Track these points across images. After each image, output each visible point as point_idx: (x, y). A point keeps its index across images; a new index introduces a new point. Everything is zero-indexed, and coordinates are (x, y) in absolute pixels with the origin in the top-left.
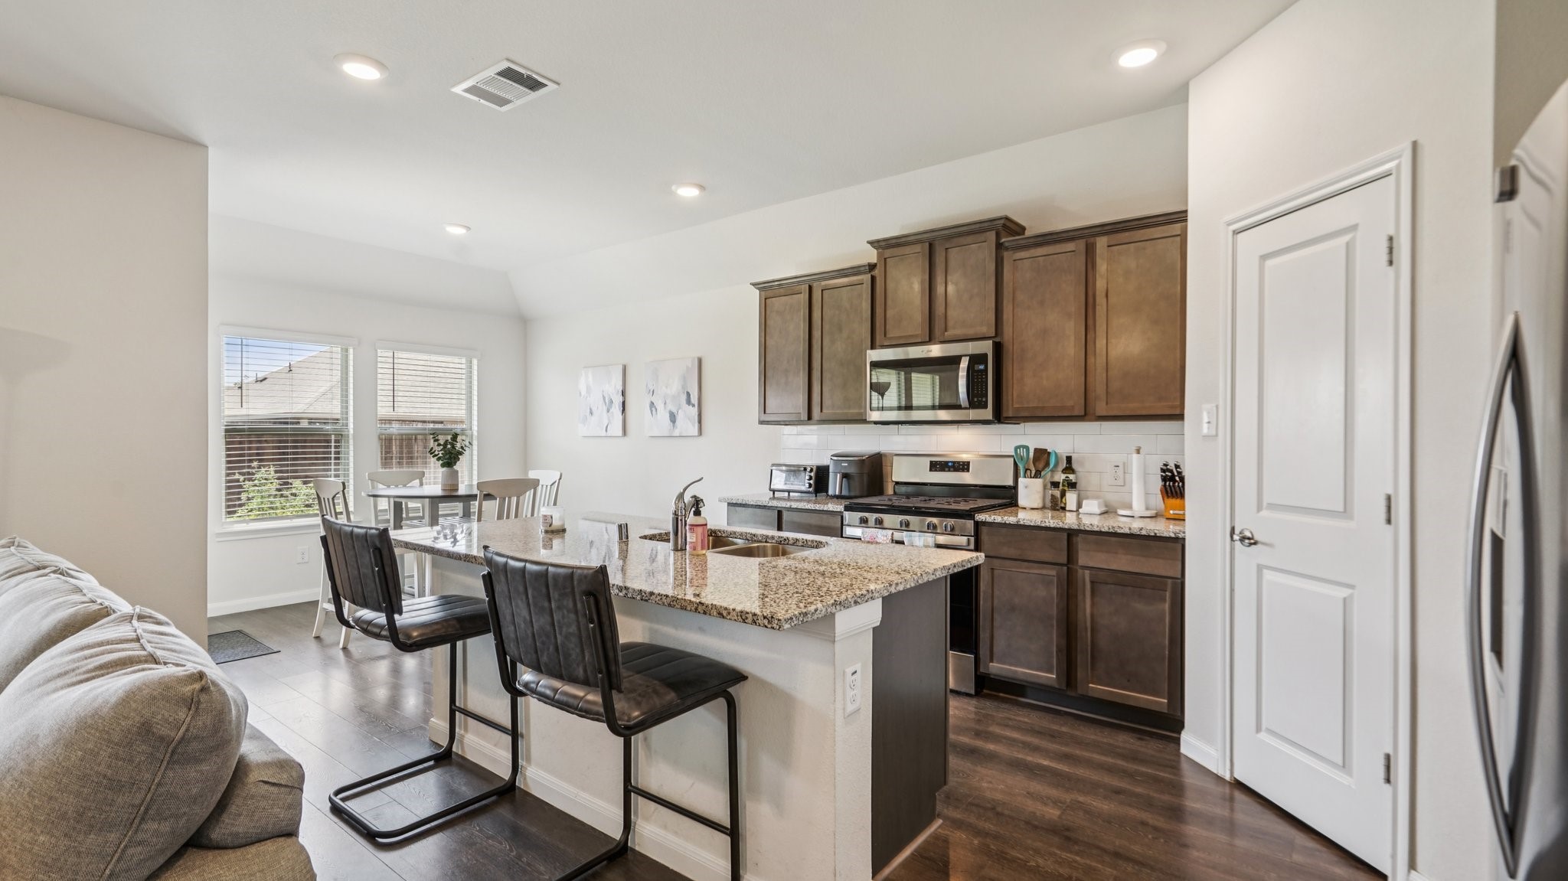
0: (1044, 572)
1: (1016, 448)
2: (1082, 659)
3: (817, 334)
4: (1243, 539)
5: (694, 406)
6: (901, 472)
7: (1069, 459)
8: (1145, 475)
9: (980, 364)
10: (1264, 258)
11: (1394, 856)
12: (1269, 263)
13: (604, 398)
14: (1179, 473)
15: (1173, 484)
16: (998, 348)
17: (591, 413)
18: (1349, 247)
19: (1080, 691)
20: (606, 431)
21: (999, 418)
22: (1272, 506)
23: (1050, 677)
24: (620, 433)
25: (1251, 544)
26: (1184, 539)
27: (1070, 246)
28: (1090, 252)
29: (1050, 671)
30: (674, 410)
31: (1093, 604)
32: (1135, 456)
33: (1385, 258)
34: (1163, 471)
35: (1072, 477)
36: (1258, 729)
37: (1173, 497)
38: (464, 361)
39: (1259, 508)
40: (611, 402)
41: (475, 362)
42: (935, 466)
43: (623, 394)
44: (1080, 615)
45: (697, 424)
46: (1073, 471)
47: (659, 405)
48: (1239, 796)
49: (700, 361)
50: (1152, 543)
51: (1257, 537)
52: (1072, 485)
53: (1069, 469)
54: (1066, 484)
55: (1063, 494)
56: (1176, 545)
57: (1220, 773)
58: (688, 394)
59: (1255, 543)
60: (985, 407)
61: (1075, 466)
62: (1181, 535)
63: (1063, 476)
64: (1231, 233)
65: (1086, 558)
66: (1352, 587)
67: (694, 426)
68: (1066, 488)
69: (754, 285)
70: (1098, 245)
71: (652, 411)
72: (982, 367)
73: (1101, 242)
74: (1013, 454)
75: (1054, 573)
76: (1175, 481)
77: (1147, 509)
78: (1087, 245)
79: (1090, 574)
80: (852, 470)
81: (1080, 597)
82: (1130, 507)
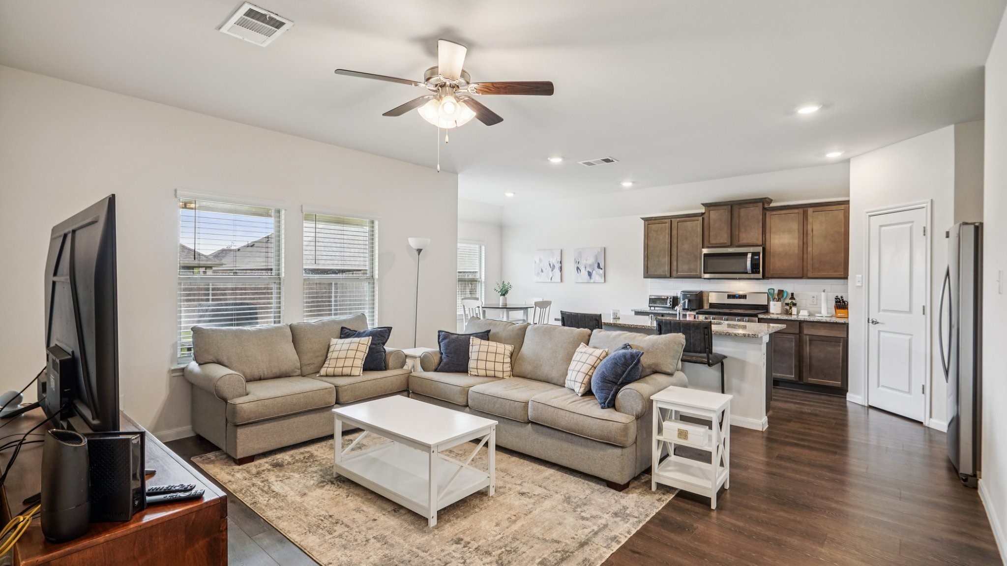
0: (789, 337)
1: (769, 289)
2: (805, 369)
3: (675, 241)
4: (873, 322)
5: (602, 269)
6: (713, 299)
7: (792, 294)
8: (827, 300)
9: (757, 256)
10: (881, 226)
11: (925, 416)
12: (883, 228)
13: (550, 265)
14: (842, 300)
15: (841, 304)
16: (764, 249)
17: (542, 271)
18: (911, 228)
19: (804, 381)
20: (551, 280)
21: (764, 277)
22: (884, 311)
23: (792, 377)
24: (560, 281)
25: (876, 323)
26: (848, 324)
27: (796, 211)
28: (805, 214)
29: (792, 374)
30: (590, 271)
31: (810, 349)
32: (823, 293)
33: (922, 233)
34: (836, 299)
35: (794, 301)
36: (878, 386)
37: (840, 309)
38: (477, 246)
39: (879, 311)
40: (554, 266)
41: (483, 248)
42: (730, 297)
43: (561, 262)
44: (805, 353)
45: (603, 278)
46: (794, 299)
47: (582, 269)
48: (871, 411)
49: (605, 249)
50: (835, 325)
51: (878, 321)
52: (795, 305)
53: (792, 298)
54: (792, 304)
55: (791, 308)
56: (846, 326)
57: (863, 404)
58: (599, 264)
59: (878, 323)
60: (759, 273)
61: (794, 297)
62: (847, 322)
63: (790, 301)
64: (868, 216)
65: (807, 331)
66: (912, 335)
67: (602, 278)
68: (792, 306)
69: (642, 218)
70: (809, 211)
71: (578, 271)
72: (757, 257)
73: (810, 210)
74: (767, 292)
75: (793, 337)
76: (841, 303)
77: (828, 314)
78: (804, 211)
79: (809, 338)
80: (692, 298)
81: (804, 346)
82: (821, 313)
